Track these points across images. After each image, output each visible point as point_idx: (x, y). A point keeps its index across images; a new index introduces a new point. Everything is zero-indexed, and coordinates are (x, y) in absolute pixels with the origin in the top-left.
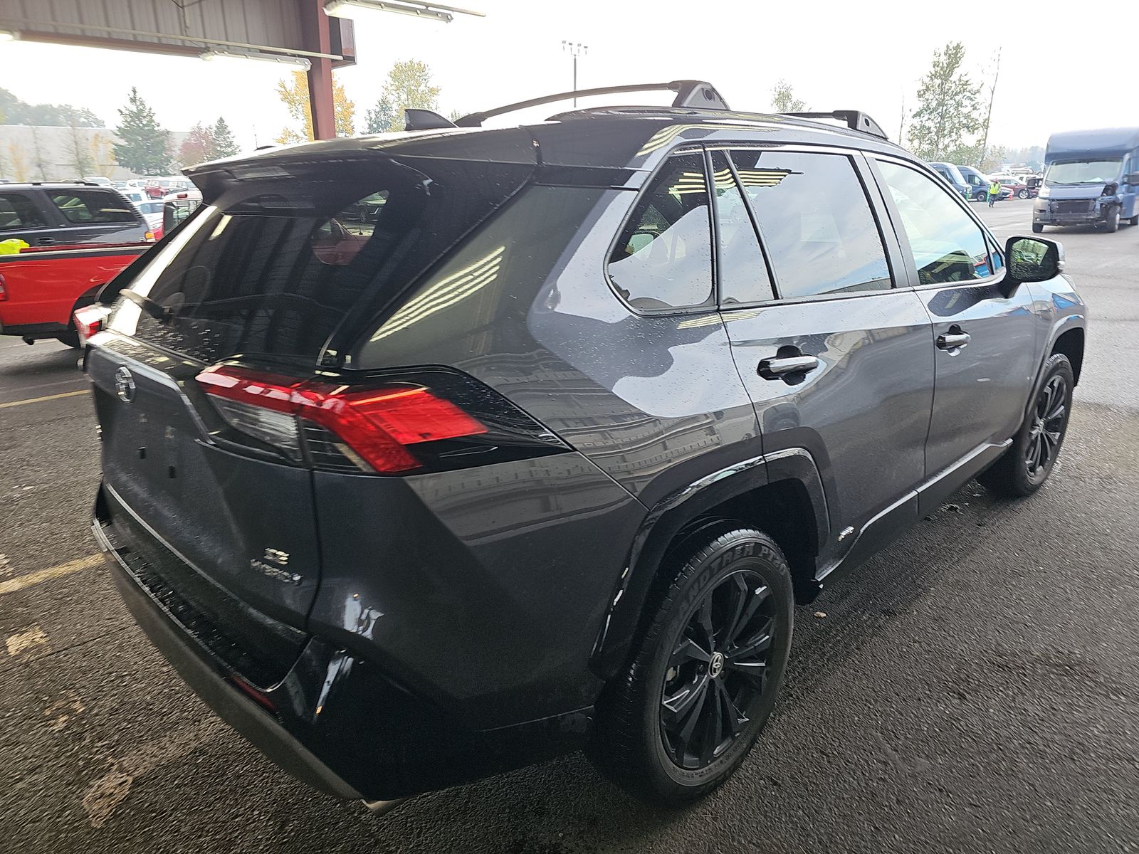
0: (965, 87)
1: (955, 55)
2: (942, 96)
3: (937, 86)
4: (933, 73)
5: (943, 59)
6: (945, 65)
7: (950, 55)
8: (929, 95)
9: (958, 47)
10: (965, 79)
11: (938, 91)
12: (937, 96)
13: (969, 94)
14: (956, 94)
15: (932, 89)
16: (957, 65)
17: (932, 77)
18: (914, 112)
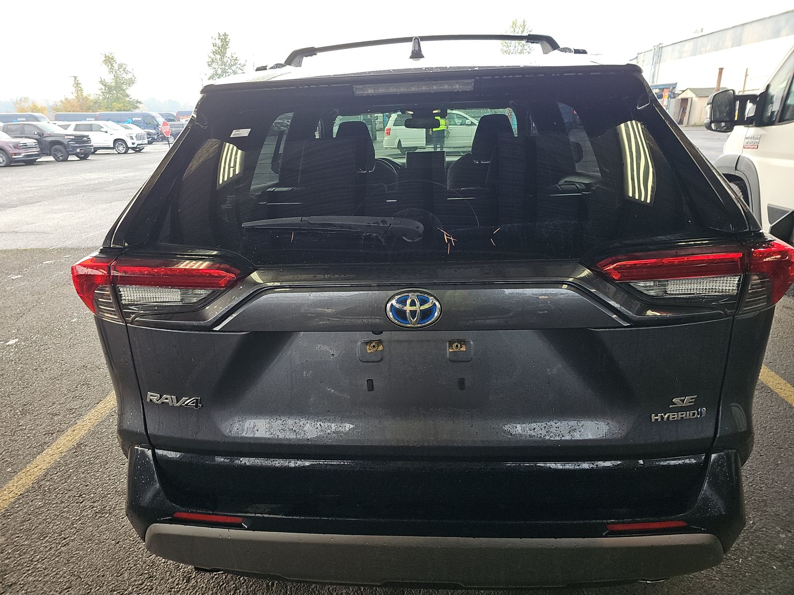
0: (236, 61)
1: (224, 41)
2: (223, 67)
3: (218, 60)
4: (214, 51)
5: (219, 43)
6: (220, 46)
7: (221, 39)
8: (214, 65)
9: (225, 35)
10: (235, 56)
11: (220, 62)
12: (220, 66)
13: (239, 66)
14: (232, 66)
15: (216, 61)
16: (227, 47)
17: (215, 53)
18: (208, 76)
